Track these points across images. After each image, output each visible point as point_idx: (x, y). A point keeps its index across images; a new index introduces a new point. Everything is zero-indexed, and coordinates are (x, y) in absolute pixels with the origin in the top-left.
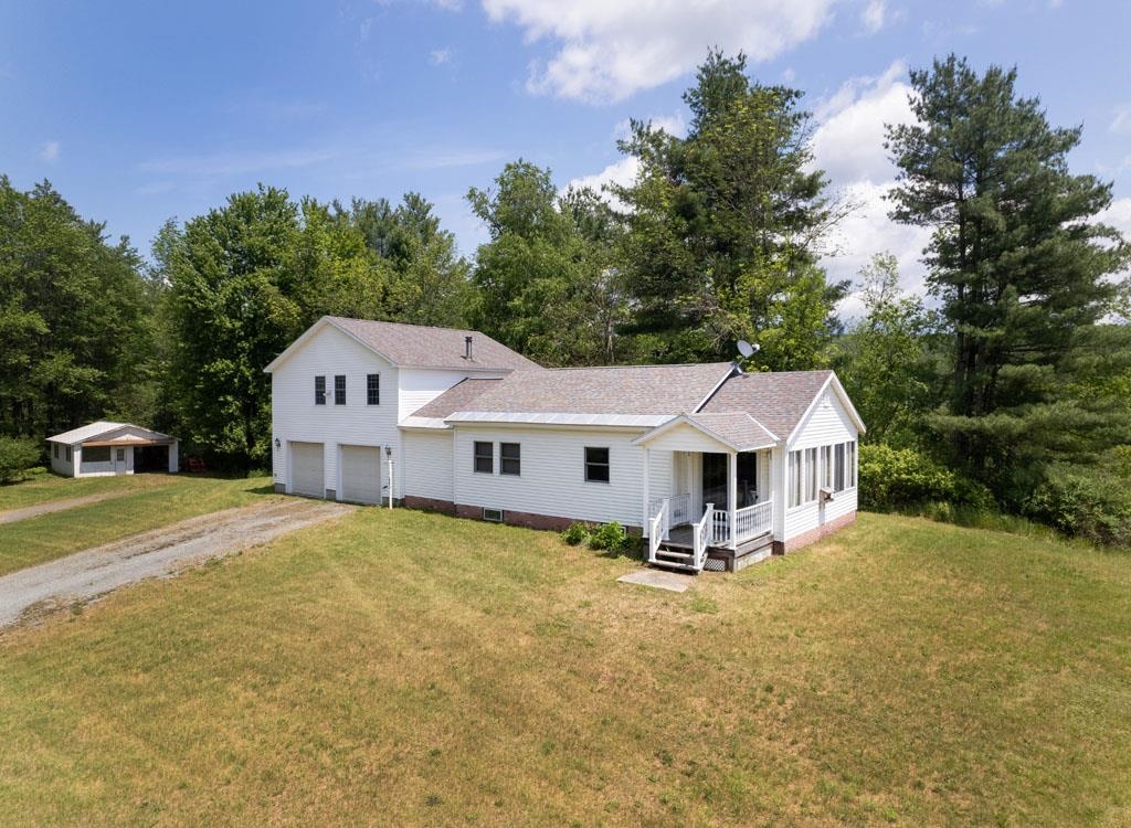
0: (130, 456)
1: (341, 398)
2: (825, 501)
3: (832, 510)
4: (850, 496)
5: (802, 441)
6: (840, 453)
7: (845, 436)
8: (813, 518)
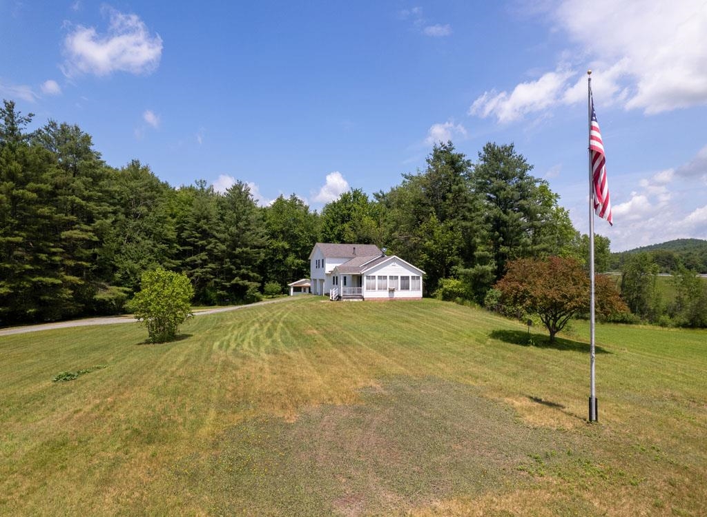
1: (319, 266)
2: (392, 291)
3: (399, 294)
4: (416, 292)
5: (376, 274)
6: (405, 278)
7: (410, 274)
8: (385, 294)
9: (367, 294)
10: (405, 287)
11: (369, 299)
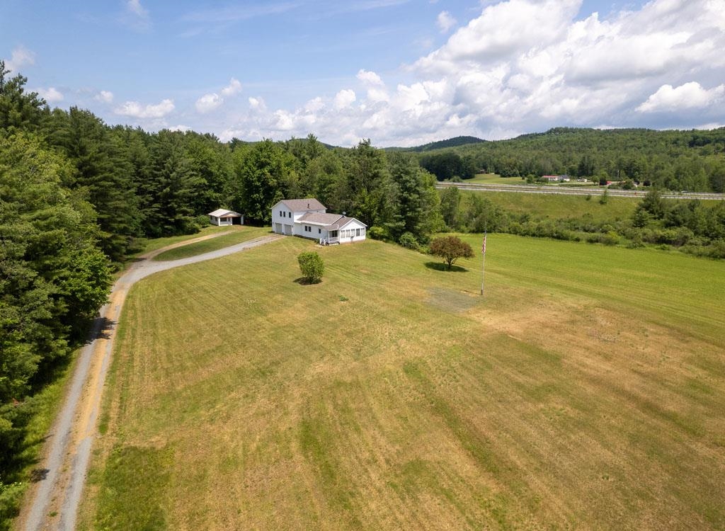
0: (231, 220)
1: (285, 216)
2: (352, 237)
3: (356, 239)
4: (363, 237)
5: (345, 229)
6: (358, 230)
7: (360, 227)
8: (349, 240)
9: (342, 240)
10: (358, 235)
11: (343, 244)
